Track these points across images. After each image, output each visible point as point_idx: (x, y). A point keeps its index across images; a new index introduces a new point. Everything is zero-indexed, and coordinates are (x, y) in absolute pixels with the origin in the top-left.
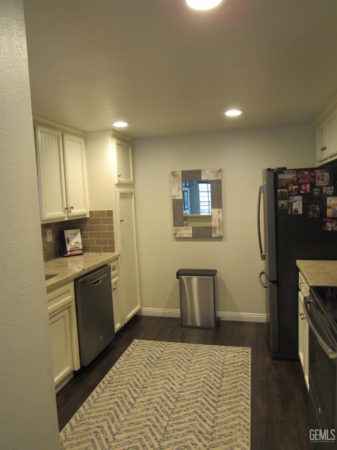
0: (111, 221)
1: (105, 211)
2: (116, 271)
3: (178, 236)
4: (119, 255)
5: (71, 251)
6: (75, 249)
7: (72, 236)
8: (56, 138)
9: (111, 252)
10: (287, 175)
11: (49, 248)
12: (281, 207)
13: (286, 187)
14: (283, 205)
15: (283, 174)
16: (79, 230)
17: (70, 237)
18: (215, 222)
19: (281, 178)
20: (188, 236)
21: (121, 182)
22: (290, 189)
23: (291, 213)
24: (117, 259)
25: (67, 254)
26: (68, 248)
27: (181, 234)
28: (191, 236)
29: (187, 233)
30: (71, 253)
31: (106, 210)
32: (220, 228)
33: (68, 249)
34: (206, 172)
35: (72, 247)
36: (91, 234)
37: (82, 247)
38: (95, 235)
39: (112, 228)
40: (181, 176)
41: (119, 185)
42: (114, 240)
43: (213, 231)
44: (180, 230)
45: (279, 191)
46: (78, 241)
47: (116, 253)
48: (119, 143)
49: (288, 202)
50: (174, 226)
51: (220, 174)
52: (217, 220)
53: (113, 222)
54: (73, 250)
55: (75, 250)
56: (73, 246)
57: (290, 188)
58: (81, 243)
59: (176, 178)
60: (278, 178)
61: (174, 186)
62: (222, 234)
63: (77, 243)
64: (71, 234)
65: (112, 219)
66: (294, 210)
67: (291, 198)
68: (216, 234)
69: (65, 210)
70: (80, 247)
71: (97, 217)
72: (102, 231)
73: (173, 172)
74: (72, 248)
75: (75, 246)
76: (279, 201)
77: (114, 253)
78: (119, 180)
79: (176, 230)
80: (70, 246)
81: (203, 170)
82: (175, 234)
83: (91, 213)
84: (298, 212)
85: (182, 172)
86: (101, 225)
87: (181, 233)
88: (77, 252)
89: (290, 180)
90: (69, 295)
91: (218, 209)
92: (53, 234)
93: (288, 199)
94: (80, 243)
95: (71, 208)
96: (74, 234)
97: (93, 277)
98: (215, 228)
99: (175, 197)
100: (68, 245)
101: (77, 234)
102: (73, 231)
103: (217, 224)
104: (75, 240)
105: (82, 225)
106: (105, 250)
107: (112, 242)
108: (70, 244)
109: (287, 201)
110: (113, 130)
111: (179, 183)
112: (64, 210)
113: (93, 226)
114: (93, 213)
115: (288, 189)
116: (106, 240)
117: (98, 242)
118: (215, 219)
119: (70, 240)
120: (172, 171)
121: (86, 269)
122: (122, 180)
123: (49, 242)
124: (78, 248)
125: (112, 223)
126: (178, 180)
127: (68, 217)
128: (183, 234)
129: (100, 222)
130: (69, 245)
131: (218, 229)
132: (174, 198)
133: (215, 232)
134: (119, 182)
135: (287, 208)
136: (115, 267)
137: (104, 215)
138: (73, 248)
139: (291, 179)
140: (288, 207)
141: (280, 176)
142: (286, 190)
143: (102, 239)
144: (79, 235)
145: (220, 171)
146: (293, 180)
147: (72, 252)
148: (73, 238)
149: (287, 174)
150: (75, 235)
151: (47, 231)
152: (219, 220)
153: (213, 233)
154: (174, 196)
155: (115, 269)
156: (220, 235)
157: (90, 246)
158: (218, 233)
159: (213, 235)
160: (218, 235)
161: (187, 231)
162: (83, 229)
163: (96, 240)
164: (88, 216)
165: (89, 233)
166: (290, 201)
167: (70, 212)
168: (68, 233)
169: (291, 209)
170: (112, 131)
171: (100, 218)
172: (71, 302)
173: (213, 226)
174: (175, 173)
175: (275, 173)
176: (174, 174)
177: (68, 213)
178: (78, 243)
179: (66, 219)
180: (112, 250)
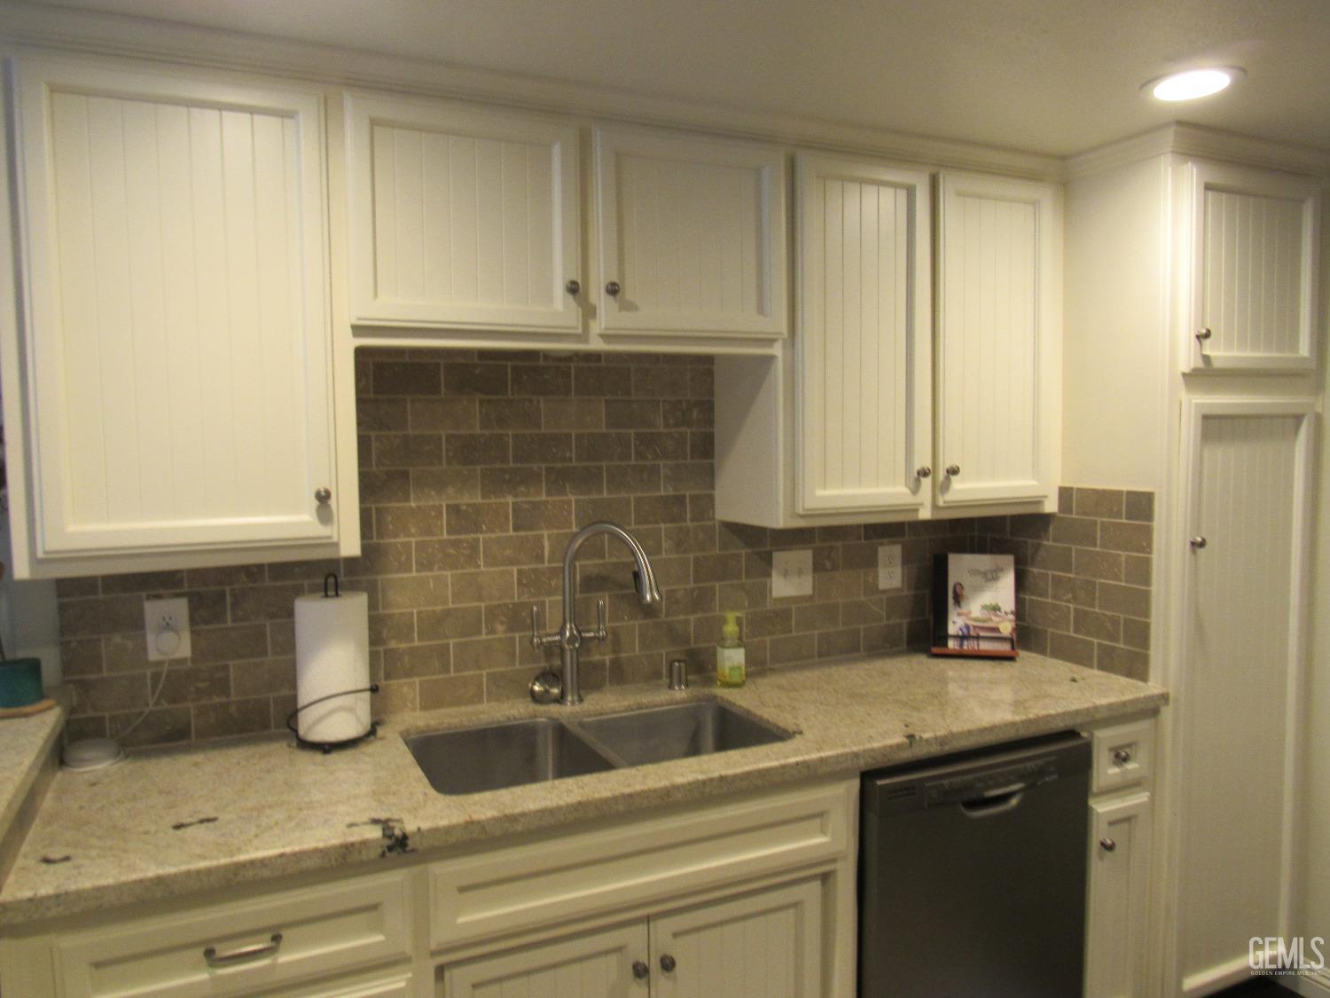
0: (1141, 538)
1: (1120, 493)
2: (1130, 766)
4: (1164, 698)
5: (962, 638)
6: (982, 634)
7: (979, 579)
8: (902, 194)
9: (1129, 674)
11: (884, 614)
16: (1010, 559)
17: (967, 581)
21: (1216, 364)
24: (1154, 712)
25: (945, 645)
26: (954, 622)
30: (961, 645)
33: (953, 629)
35: (971, 623)
36: (1058, 581)
37: (1014, 629)
38: (1073, 591)
39: (1142, 571)
41: (1204, 375)
42: (1147, 625)
46: (1000, 605)
47: (1153, 687)
48: (1210, 180)
53: (1150, 545)
56: (976, 620)
58: (1012, 613)
63: (995, 609)
64: (974, 572)
65: (1148, 532)
69: (918, 481)
70: (1001, 629)
71: (1086, 514)
72: (1101, 577)
74: (967, 627)
75: (984, 621)
77: (1141, 684)
78: (1206, 359)
80: (962, 617)
83: (1065, 494)
86: (1098, 549)
88: (985, 646)
90: (823, 832)
92: (906, 561)
94: (1006, 613)
95: (948, 471)
96: (985, 574)
97: (970, 777)
100: (955, 613)
101: (999, 574)
102: (983, 561)
104: (987, 598)
105: (1029, 541)
106: (1108, 663)
107: (1141, 635)
108: (964, 610)
110: (1180, 123)
112: (912, 480)
113: (1070, 550)
114: (1071, 495)
116: (1114, 621)
117: (1081, 617)
119: (964, 593)
121: (927, 740)
122: (1221, 353)
123: (884, 591)
124: (996, 630)
125: (1148, 548)
127: (935, 507)
129: (1095, 538)
130: (959, 615)
134: (1200, 364)
136: (1129, 745)
137: (1115, 509)
138: (975, 627)
143: (1097, 610)
144: (1008, 581)
147: (965, 643)
148: (978, 589)
150: (992, 576)
151: (881, 550)
155: (1126, 759)
157: (1050, 630)
162: (1032, 558)
163: (1075, 609)
164: (1051, 506)
165: (1053, 576)
167: (946, 486)
168: (961, 567)
170: (1173, 129)
171: (1099, 520)
172: (833, 861)
177: (938, 492)
178: (999, 609)
179: (925, 514)
180: (1136, 666)
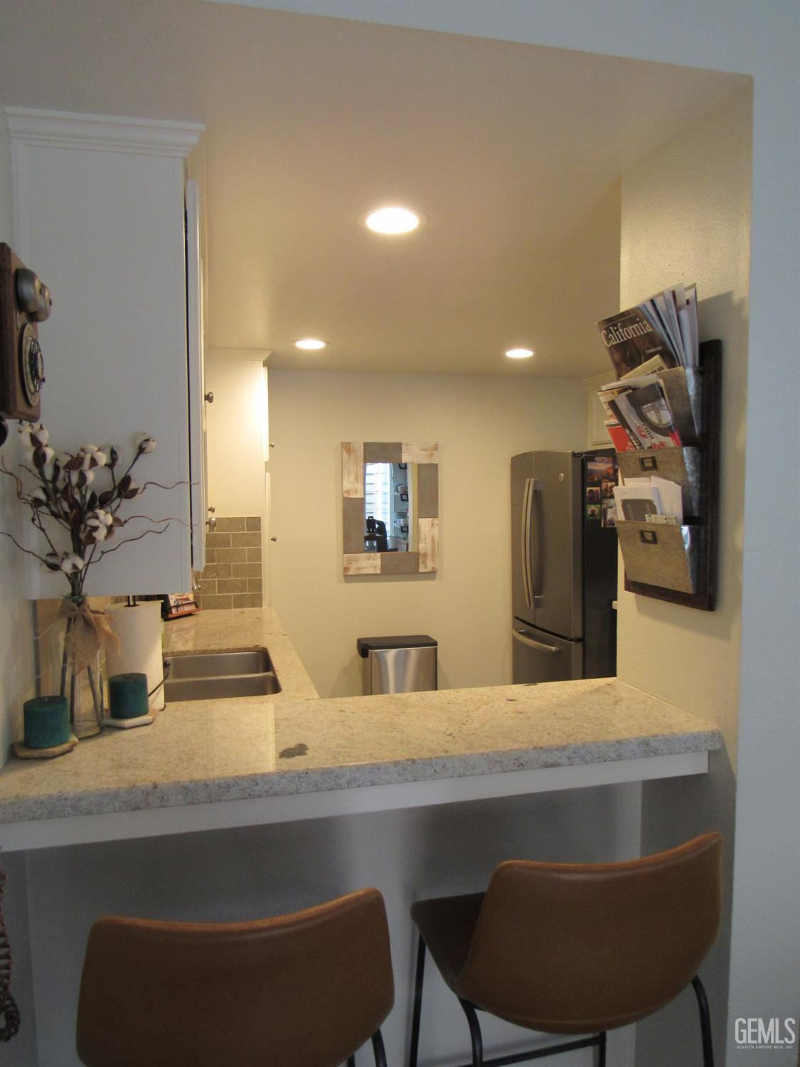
0: (256, 539)
1: (242, 518)
3: (351, 572)
5: (177, 607)
6: (184, 603)
9: (253, 606)
10: (599, 464)
12: (591, 516)
13: (598, 484)
14: (593, 512)
15: (594, 463)
18: (425, 543)
19: (591, 470)
20: (374, 572)
22: (604, 488)
23: (604, 525)
25: (172, 613)
26: (172, 599)
27: (359, 568)
28: (379, 572)
29: (372, 567)
30: (177, 611)
31: (245, 517)
32: (433, 555)
33: (172, 603)
34: (410, 447)
35: (178, 598)
37: (193, 597)
38: (217, 571)
39: (257, 555)
40: (362, 453)
42: (261, 580)
43: (421, 561)
44: (356, 560)
45: (588, 489)
47: (264, 608)
49: (601, 507)
50: (345, 552)
51: (435, 452)
52: (429, 541)
53: (260, 542)
54: (180, 604)
55: (183, 605)
56: (179, 596)
57: (604, 485)
59: (352, 457)
60: (587, 469)
61: (349, 471)
62: (436, 566)
65: (259, 536)
66: (609, 520)
67: (605, 501)
68: (425, 567)
70: (190, 599)
71: (223, 531)
72: (234, 562)
73: (348, 443)
75: (182, 596)
76: (588, 506)
77: (260, 609)
78: (271, 456)
79: (349, 560)
80: (174, 596)
81: (406, 445)
82: (346, 569)
84: (614, 525)
85: (366, 444)
86: (231, 548)
87: (360, 566)
88: (187, 609)
89: (604, 473)
91: (431, 519)
93: (600, 502)
98: (425, 555)
99: (349, 495)
103: (429, 548)
106: (240, 603)
107: (257, 585)
109: (599, 506)
111: (357, 467)
113: (214, 551)
115: (600, 486)
116: (243, 582)
117: (222, 585)
118: (425, 539)
120: (345, 441)
124: (187, 599)
126: (356, 460)
128: (364, 568)
129: (230, 543)
131: (430, 556)
132: (346, 495)
133: (424, 562)
135: (598, 518)
137: (241, 527)
138: (180, 599)
139: (605, 471)
140: (601, 515)
141: (590, 466)
142: (598, 489)
143: (232, 579)
145: (436, 448)
146: (609, 474)
147: (179, 609)
149: (600, 462)
152: (433, 541)
153: (421, 564)
154: (348, 492)
156: (433, 568)
157: (202, 595)
158: (430, 565)
159: (421, 569)
160: (429, 569)
161: (371, 562)
163: (218, 581)
166: (604, 506)
169: (605, 519)
170: (269, 352)
171: (231, 533)
173: (422, 551)
174: (351, 446)
175: (582, 460)
176: (347, 447)
180: (256, 601)
